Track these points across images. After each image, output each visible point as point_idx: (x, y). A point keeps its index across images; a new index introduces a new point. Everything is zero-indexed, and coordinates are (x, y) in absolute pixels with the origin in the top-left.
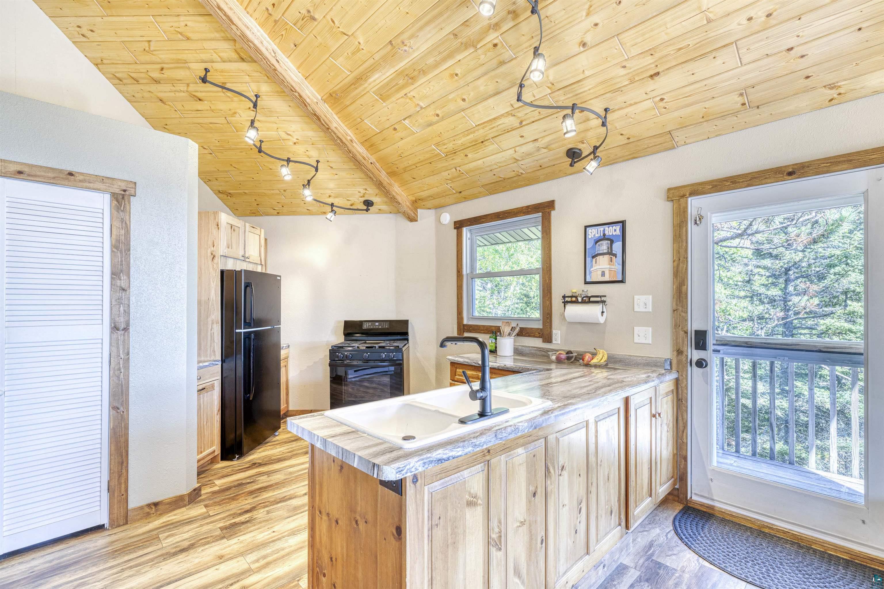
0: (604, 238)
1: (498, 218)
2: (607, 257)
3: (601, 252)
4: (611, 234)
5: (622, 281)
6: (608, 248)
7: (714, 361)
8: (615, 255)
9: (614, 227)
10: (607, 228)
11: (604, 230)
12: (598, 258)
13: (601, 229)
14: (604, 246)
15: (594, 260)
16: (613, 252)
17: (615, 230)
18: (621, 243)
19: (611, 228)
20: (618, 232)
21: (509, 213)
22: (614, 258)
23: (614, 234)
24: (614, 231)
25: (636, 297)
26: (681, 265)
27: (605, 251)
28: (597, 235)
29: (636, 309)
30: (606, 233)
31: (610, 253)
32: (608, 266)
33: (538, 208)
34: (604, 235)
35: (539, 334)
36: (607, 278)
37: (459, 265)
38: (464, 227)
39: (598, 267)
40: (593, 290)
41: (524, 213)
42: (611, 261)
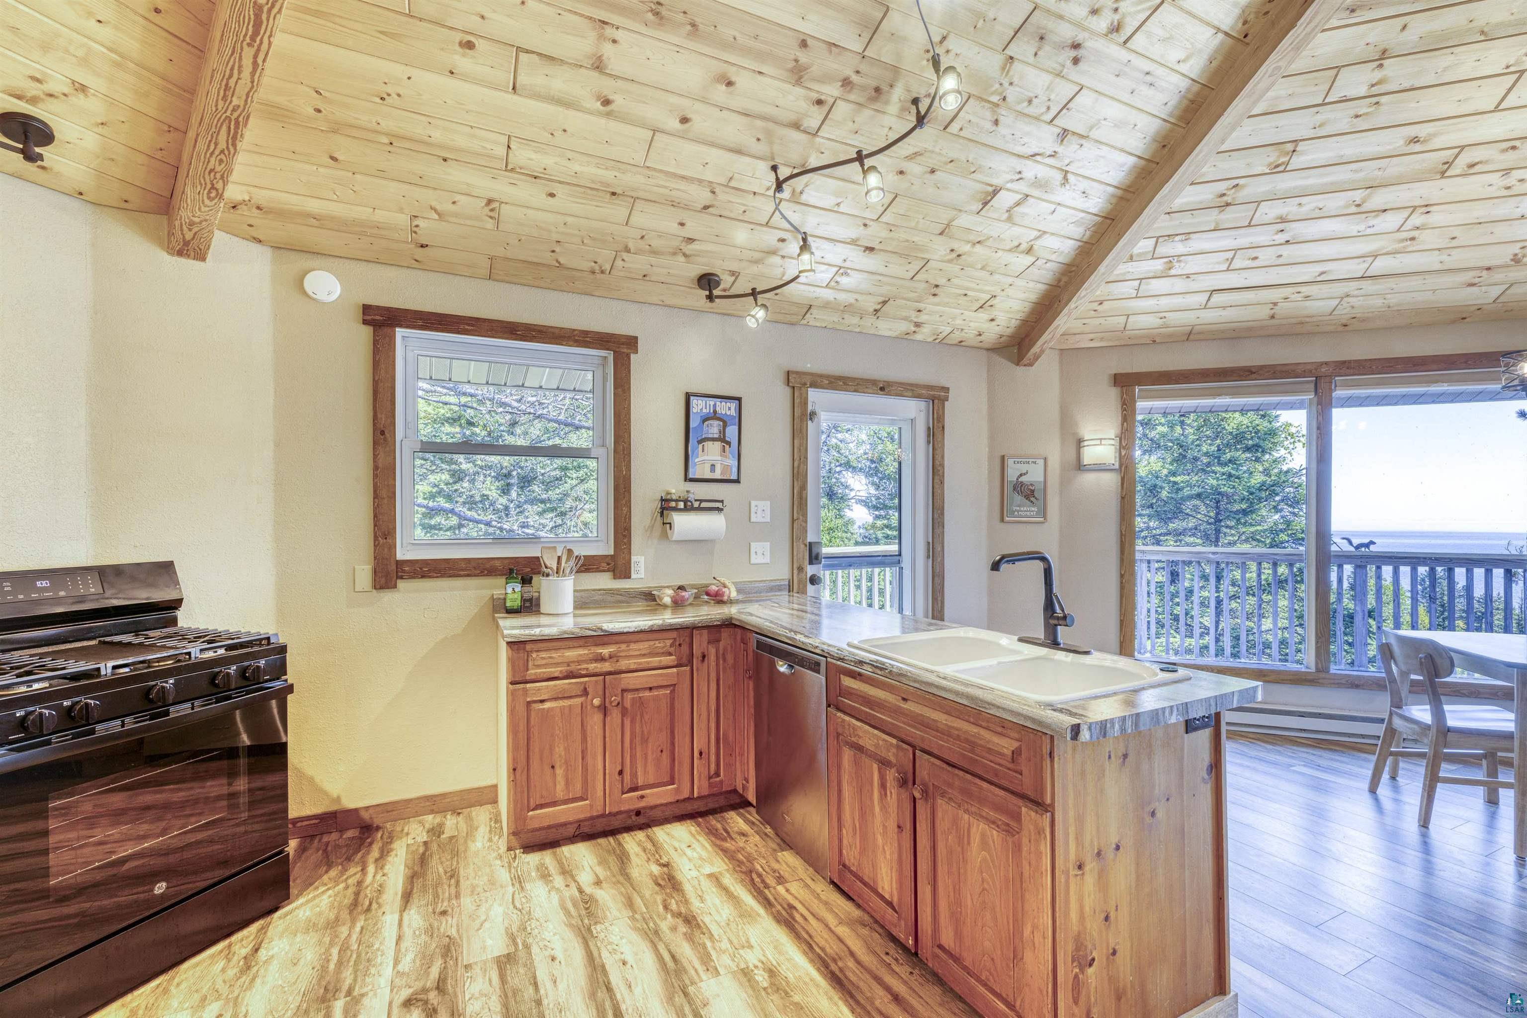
0: (714, 416)
1: (512, 333)
2: (718, 445)
3: (710, 436)
4: (724, 412)
5: (737, 481)
6: (720, 432)
7: (826, 576)
8: (729, 443)
9: (728, 404)
10: (718, 403)
11: (715, 405)
12: (705, 444)
13: (711, 402)
14: (714, 429)
15: (701, 446)
16: (727, 439)
17: (730, 409)
18: (736, 427)
19: (723, 403)
20: (733, 412)
21: (540, 332)
22: (727, 447)
23: (728, 413)
24: (727, 409)
25: (753, 503)
26: (802, 466)
27: (716, 436)
28: (704, 411)
29: (753, 519)
30: (718, 409)
31: (722, 439)
32: (719, 458)
33: (608, 342)
34: (715, 412)
35: (608, 564)
36: (717, 475)
37: (382, 417)
38: (401, 326)
39: (706, 458)
40: (699, 491)
41: (576, 341)
42: (724, 451)
